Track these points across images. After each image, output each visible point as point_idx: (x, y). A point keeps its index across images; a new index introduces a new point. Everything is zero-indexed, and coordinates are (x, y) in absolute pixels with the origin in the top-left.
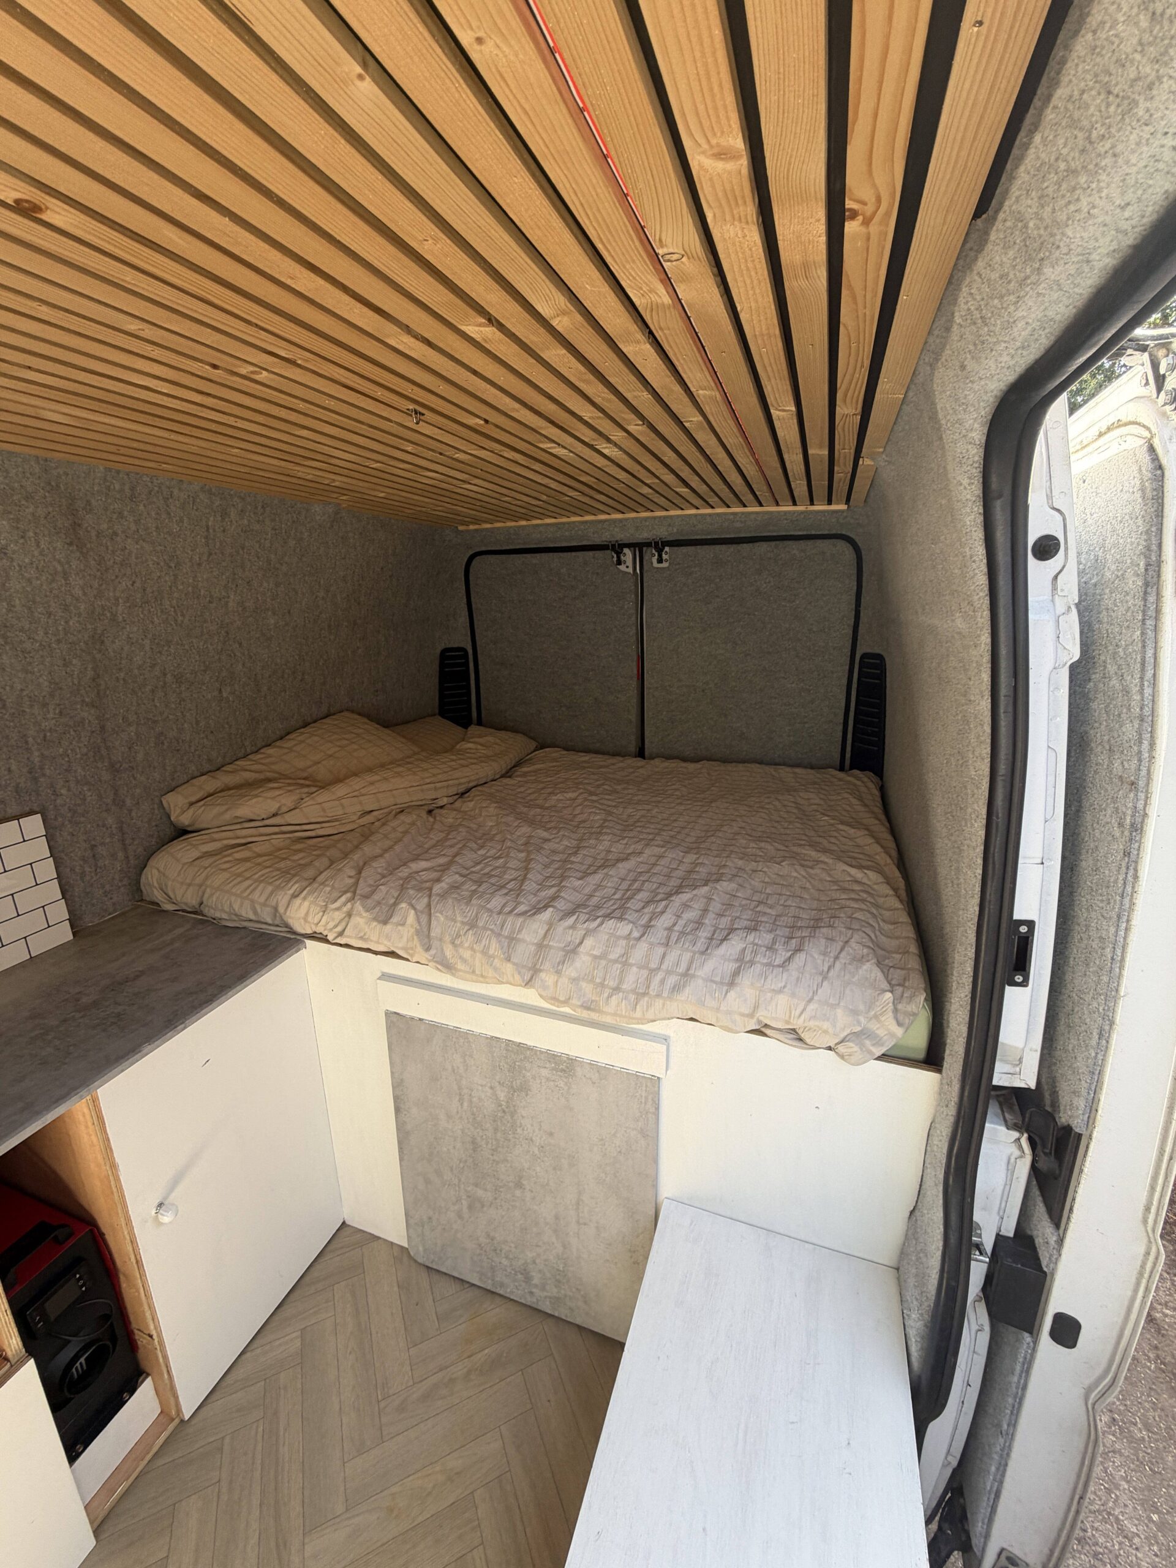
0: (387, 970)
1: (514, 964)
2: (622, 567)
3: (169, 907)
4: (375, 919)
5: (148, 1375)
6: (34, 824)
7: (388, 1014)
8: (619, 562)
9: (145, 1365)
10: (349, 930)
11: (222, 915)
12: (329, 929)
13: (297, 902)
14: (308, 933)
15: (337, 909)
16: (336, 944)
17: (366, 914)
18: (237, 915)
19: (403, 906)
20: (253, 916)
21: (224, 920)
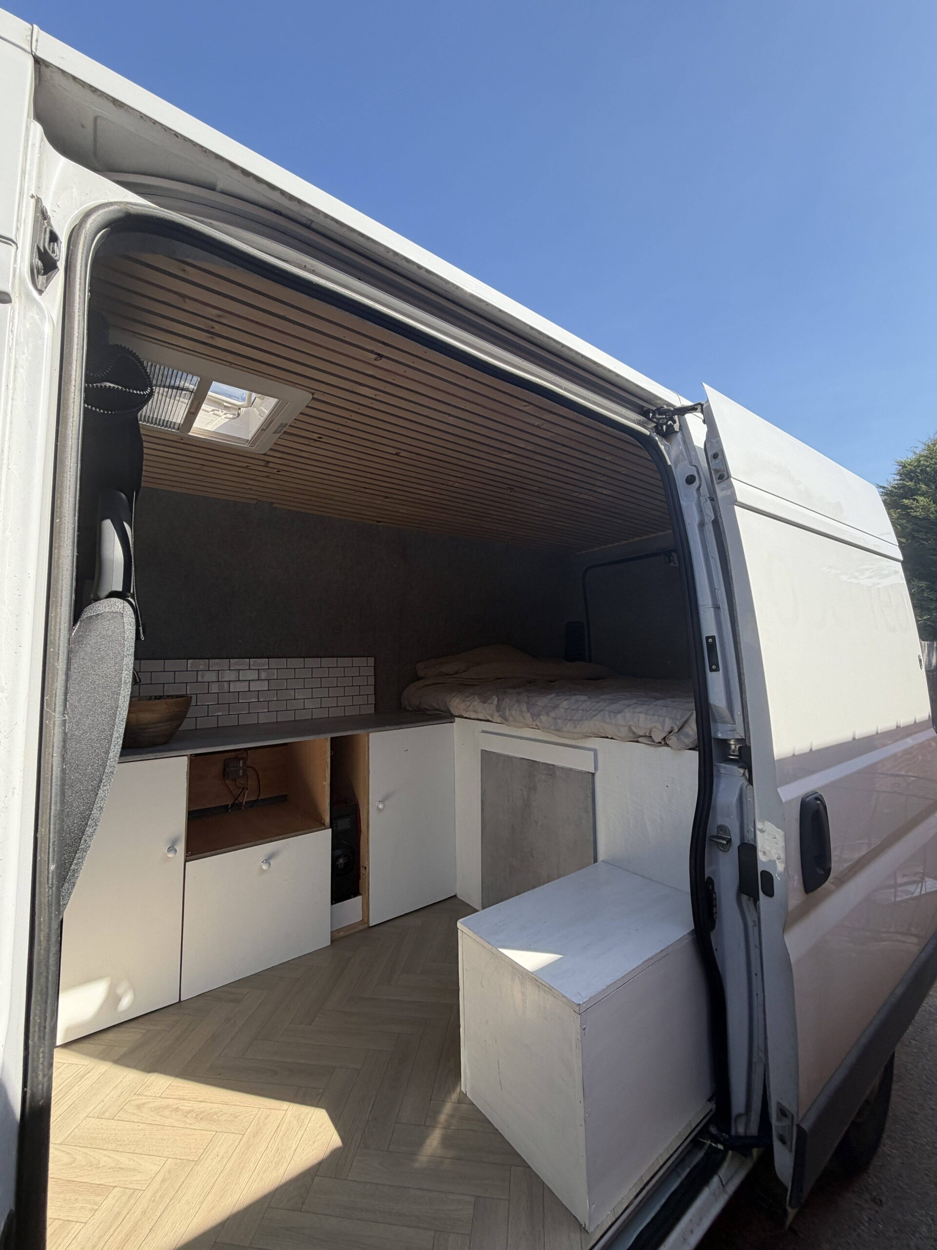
0: (485, 729)
1: (531, 713)
2: (672, 564)
3: (410, 709)
4: (481, 702)
5: (361, 895)
6: (371, 661)
7: (483, 751)
8: (670, 561)
9: (361, 891)
10: (471, 708)
11: (427, 707)
12: (464, 710)
13: (454, 698)
14: (457, 714)
15: (468, 701)
16: (466, 718)
17: (479, 700)
18: (432, 706)
19: (494, 697)
20: (437, 707)
21: (427, 710)
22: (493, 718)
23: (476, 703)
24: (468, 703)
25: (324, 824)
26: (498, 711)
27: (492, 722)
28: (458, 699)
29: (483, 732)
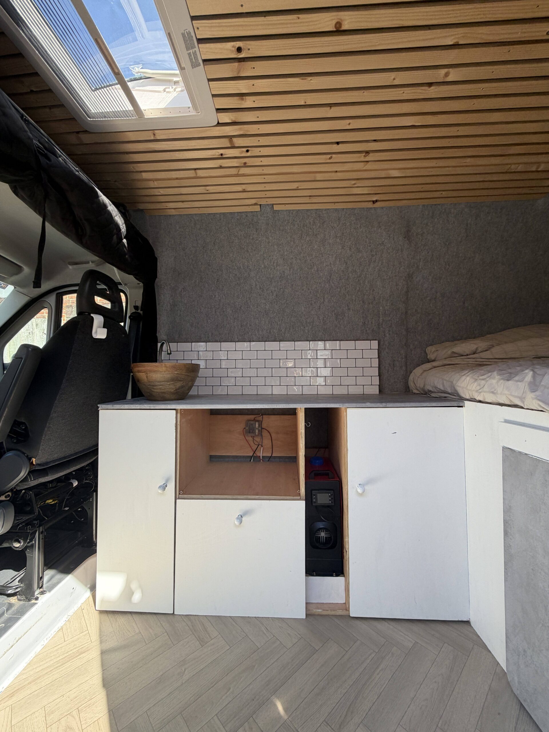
5: (344, 576)
6: (375, 344)
7: (504, 449)
9: (344, 572)
10: (486, 389)
11: (431, 389)
12: (477, 391)
13: (464, 377)
14: (468, 397)
15: (483, 379)
16: (480, 402)
17: (497, 377)
18: (436, 388)
19: (527, 371)
20: (442, 388)
21: (430, 391)
22: (523, 403)
23: (494, 381)
24: (483, 382)
25: (299, 495)
26: (533, 391)
27: (522, 408)
28: (468, 378)
29: (507, 421)
